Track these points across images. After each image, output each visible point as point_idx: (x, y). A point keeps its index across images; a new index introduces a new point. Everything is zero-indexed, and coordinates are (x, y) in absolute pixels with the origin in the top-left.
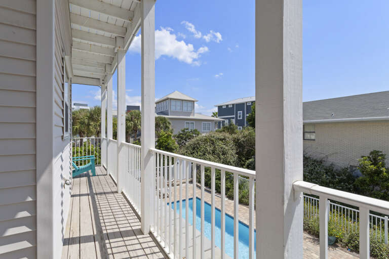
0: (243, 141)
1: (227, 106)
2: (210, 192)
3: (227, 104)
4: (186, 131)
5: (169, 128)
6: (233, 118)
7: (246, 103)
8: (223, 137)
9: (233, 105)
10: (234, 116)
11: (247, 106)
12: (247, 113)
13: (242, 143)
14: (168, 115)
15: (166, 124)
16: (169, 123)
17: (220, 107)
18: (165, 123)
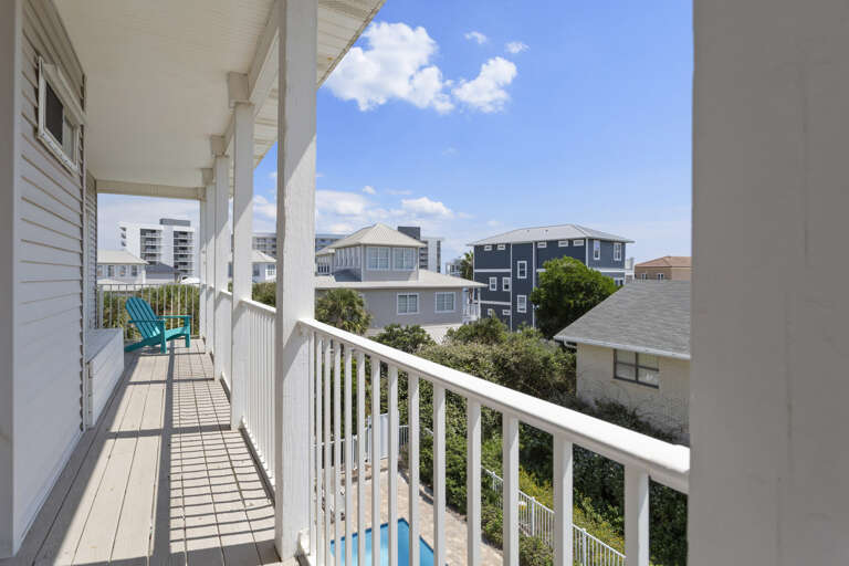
0: (515, 363)
1: (495, 246)
2: (430, 501)
3: (495, 242)
4: (395, 330)
5: (360, 316)
6: (507, 275)
7: (536, 243)
8: (470, 357)
9: (508, 245)
10: (510, 270)
11: (538, 250)
12: (538, 267)
13: (513, 368)
14: (359, 280)
15: (353, 305)
16: (361, 304)
17: (479, 249)
18: (351, 304)
